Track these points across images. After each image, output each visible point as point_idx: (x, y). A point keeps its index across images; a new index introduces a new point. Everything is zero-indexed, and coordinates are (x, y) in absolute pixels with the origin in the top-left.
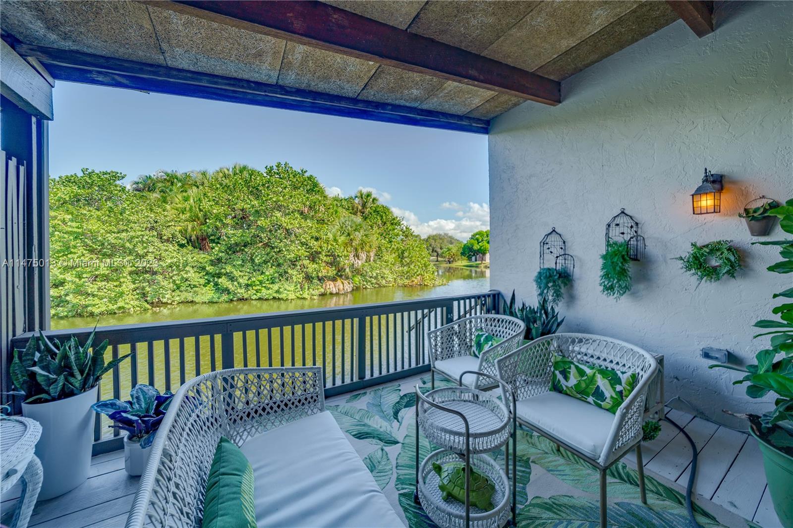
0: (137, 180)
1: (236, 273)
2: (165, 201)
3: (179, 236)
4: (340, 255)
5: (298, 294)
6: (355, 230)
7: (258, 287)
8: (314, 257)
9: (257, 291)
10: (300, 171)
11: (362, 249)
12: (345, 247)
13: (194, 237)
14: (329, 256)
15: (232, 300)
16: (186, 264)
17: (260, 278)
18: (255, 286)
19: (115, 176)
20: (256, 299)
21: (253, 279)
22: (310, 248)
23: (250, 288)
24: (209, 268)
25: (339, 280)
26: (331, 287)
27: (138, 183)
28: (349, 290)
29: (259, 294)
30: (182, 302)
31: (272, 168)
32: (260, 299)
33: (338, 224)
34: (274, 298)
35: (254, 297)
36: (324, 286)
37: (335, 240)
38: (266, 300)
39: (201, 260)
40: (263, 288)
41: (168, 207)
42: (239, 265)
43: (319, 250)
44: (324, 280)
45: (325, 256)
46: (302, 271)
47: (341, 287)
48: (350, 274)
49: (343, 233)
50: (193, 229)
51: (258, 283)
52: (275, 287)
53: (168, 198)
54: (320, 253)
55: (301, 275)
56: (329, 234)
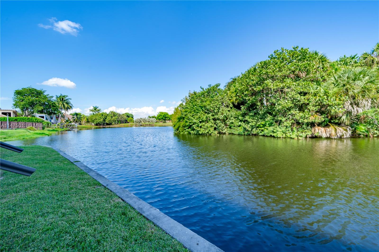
0: (225, 85)
1: (250, 120)
2: (229, 90)
3: (231, 104)
4: (330, 104)
5: (288, 135)
6: (354, 80)
7: (263, 129)
8: (302, 108)
9: (262, 130)
10: (293, 50)
11: (363, 96)
12: (336, 97)
13: (236, 104)
14: (316, 106)
15: (249, 135)
16: (232, 117)
17: (263, 123)
18: (260, 127)
19: (218, 85)
20: (261, 135)
21: (259, 123)
22: (299, 101)
23: (257, 129)
24: (240, 118)
25: (332, 126)
26: (320, 131)
27: (225, 86)
28: (345, 137)
29: (263, 133)
30: (231, 134)
31: (272, 56)
32: (264, 136)
33: (333, 79)
34: (271, 136)
35: (260, 134)
36: (313, 130)
37: (326, 93)
38: (267, 136)
39: (238, 114)
40: (265, 129)
41: (228, 92)
42: (252, 116)
43: (306, 102)
44: (315, 126)
45: (313, 106)
46: (293, 119)
47: (333, 132)
48: (347, 122)
49: (337, 85)
50: (236, 100)
51: (262, 126)
52: (271, 129)
53: (230, 88)
54: (308, 104)
55: (291, 122)
56: (318, 89)
